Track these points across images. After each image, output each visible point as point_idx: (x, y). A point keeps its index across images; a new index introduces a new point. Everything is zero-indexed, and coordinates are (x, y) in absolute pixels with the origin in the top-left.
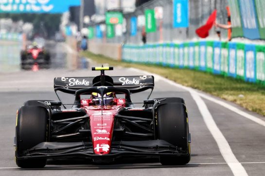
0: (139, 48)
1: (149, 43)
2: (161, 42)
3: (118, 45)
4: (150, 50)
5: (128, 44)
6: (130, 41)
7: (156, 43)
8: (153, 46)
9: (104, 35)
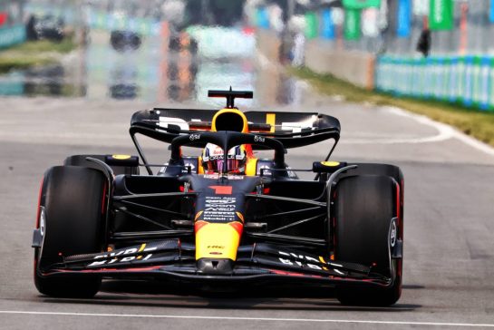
0: (413, 63)
1: (434, 53)
2: (462, 53)
3: (367, 56)
4: (438, 70)
5: (389, 55)
6: (394, 50)
7: (451, 56)
8: (444, 62)
9: (338, 33)
